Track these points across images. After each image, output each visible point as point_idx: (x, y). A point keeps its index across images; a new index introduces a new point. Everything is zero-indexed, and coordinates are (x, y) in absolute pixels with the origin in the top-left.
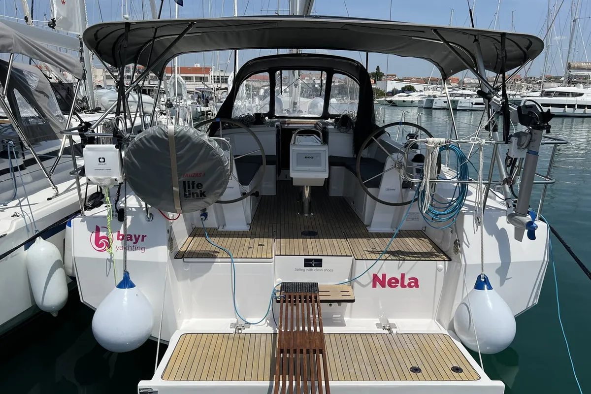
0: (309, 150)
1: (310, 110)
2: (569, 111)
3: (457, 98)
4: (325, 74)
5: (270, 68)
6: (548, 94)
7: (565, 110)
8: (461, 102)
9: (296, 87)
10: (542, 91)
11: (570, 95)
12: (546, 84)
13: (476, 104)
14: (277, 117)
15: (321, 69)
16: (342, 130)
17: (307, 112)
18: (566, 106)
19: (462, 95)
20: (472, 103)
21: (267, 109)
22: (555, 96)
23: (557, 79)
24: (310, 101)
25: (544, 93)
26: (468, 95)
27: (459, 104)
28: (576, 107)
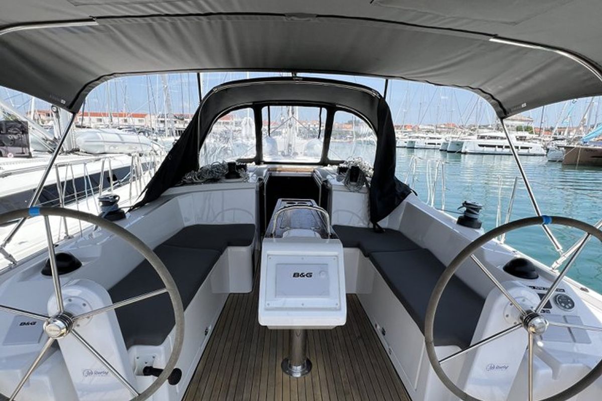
0: (303, 257)
1: (306, 152)
2: (499, 150)
3: (413, 140)
4: (324, 111)
5: (254, 102)
6: (483, 137)
7: (496, 150)
8: (417, 143)
9: (290, 128)
10: (478, 136)
11: (499, 138)
12: (480, 130)
13: (429, 144)
14: (266, 163)
15: (320, 105)
16: (352, 188)
17: (303, 154)
18: (497, 147)
19: (418, 137)
20: (426, 143)
21: (252, 154)
22: (488, 139)
23: (486, 127)
24: (306, 142)
25: (479, 137)
26: (422, 137)
27: (416, 143)
28: (504, 147)
